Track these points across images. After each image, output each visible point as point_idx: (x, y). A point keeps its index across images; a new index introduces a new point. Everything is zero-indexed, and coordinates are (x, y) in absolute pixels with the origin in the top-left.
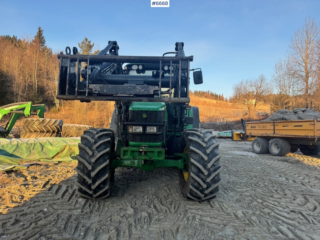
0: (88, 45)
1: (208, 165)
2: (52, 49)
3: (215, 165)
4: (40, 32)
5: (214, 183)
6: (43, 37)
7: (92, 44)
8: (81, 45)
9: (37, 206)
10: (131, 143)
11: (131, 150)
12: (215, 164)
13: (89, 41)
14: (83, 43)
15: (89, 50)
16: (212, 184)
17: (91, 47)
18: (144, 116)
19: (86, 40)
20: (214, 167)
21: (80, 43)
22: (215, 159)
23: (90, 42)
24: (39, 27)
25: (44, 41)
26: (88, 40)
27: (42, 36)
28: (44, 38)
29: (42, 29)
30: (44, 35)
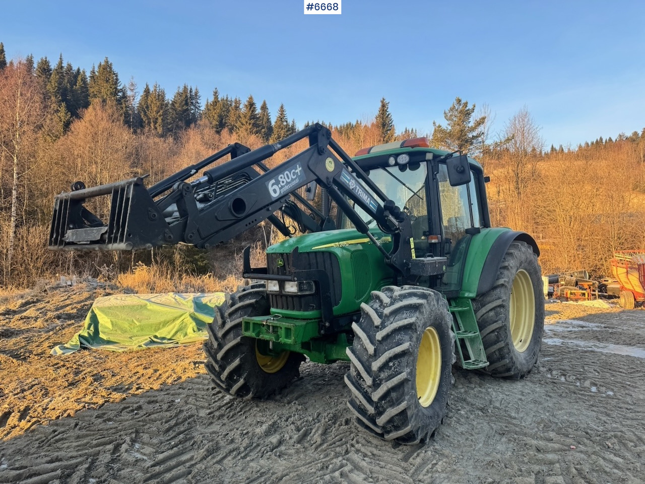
0: (461, 112)
1: (373, 364)
2: (416, 131)
3: (391, 367)
4: (384, 106)
5: (391, 406)
6: (388, 115)
7: (470, 107)
8: (449, 114)
9: (177, 394)
10: (273, 310)
11: (253, 322)
12: (391, 364)
13: (464, 103)
14: (451, 110)
15: (463, 121)
16: (387, 408)
17: (470, 114)
18: (280, 263)
19: (459, 101)
20: (388, 371)
21: (447, 111)
22: (390, 353)
23: (466, 104)
24: (382, 99)
25: (390, 122)
26: (463, 101)
27: (388, 113)
28: (390, 116)
29: (386, 101)
30: (390, 110)
